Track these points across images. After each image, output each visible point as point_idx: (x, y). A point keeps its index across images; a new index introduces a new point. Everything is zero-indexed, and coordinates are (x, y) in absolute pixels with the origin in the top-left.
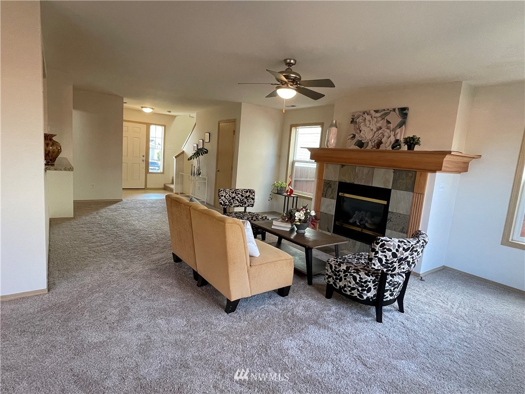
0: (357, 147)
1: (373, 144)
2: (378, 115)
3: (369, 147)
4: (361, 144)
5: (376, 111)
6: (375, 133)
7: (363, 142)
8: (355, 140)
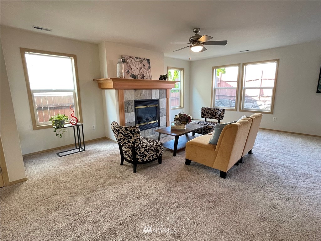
0: (132, 78)
1: (140, 76)
2: (138, 60)
3: (139, 78)
4: (134, 76)
5: (137, 58)
6: (139, 70)
7: (135, 75)
8: (130, 74)
